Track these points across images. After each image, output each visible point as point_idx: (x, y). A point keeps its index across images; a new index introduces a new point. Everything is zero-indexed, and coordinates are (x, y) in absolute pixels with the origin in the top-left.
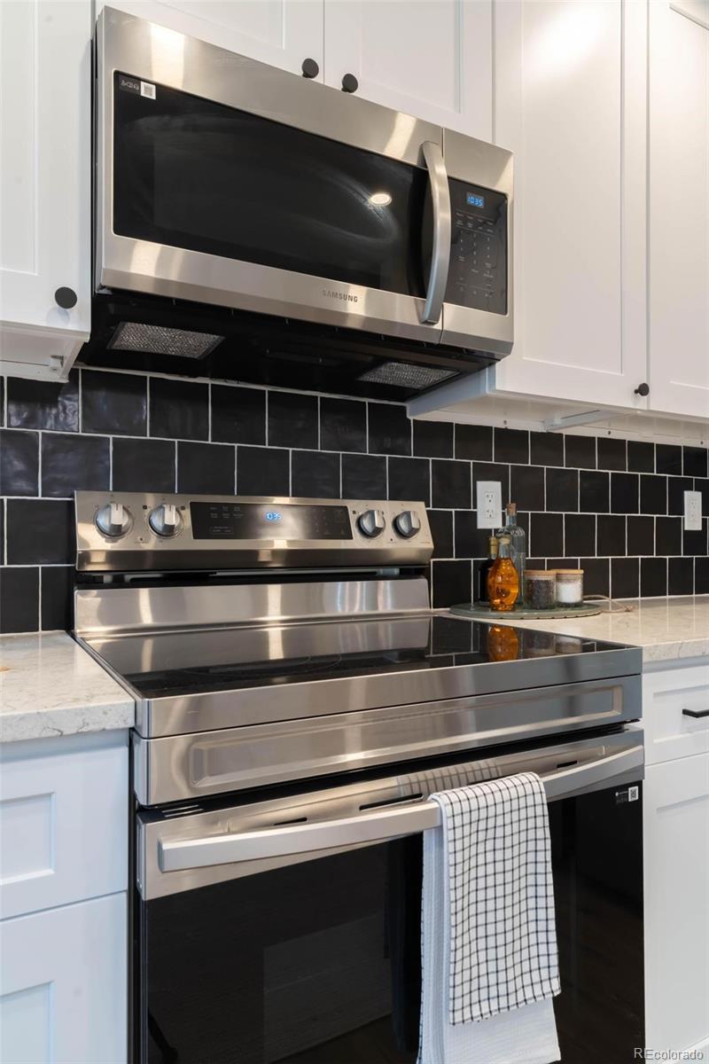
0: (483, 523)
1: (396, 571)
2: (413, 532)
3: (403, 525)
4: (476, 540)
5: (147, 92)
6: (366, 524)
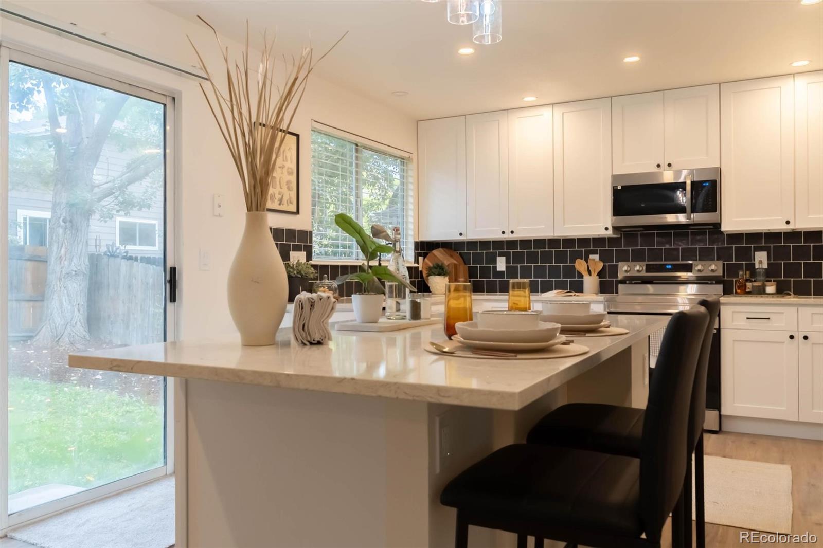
0: (758, 266)
2: (715, 270)
5: (619, 188)
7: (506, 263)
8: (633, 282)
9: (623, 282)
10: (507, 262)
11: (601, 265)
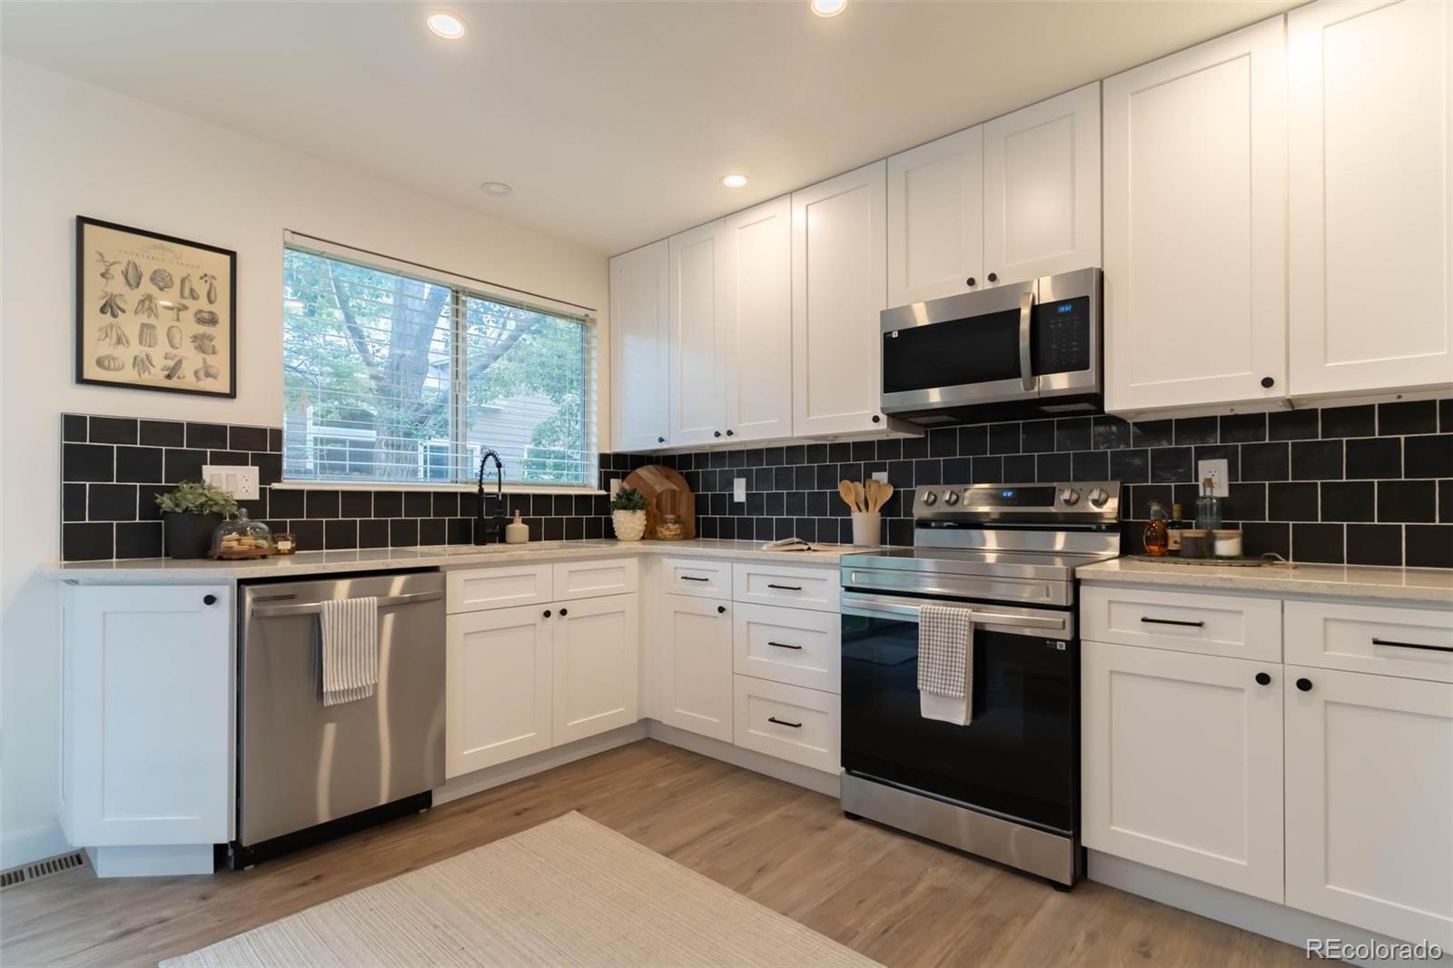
2: (1104, 501)
5: (895, 335)
7: (747, 490)
8: (945, 524)
9: (924, 524)
10: (748, 487)
11: (890, 491)
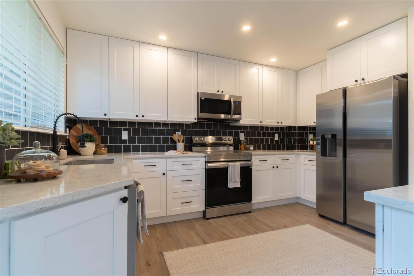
0: (241, 139)
1: (229, 145)
2: (230, 140)
3: (229, 139)
4: (240, 141)
5: (203, 99)
6: (225, 139)
9: (194, 145)
10: (129, 134)
11: (182, 137)
